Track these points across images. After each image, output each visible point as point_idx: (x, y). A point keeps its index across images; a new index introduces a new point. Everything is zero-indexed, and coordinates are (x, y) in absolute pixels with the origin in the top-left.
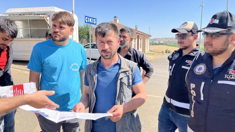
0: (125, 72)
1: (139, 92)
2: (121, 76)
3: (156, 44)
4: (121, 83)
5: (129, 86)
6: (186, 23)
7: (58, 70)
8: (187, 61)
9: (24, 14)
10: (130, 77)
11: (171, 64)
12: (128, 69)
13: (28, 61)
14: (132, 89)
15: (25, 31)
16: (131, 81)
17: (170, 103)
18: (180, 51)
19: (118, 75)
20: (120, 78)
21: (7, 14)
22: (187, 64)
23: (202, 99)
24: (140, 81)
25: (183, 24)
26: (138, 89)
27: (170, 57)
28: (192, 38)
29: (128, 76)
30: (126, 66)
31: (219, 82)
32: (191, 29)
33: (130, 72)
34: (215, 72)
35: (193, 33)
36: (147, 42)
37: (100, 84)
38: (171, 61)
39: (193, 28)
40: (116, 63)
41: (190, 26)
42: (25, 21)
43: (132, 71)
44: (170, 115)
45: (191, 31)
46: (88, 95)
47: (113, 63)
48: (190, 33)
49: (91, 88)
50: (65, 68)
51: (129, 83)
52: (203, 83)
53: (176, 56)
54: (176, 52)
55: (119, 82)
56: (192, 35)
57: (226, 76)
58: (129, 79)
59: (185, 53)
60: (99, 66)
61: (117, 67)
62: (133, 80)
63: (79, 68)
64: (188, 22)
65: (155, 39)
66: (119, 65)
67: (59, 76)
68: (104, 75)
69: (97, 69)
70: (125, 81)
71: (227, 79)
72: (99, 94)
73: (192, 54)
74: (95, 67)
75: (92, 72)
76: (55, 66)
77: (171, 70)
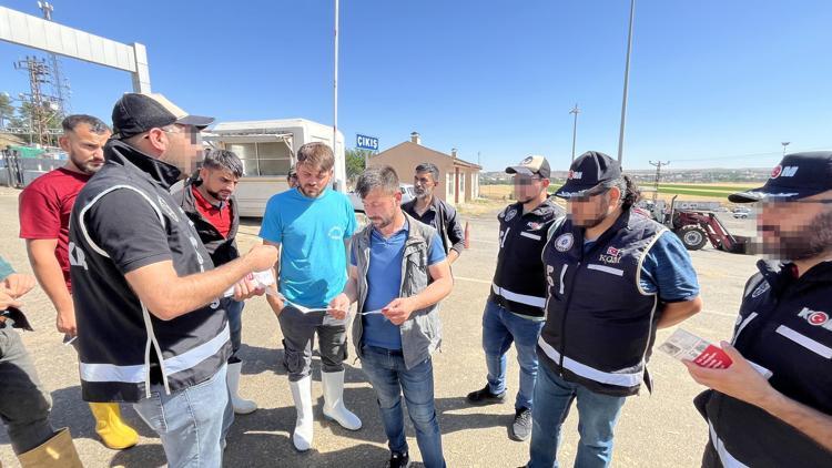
0: (415, 245)
1: (439, 277)
2: (409, 251)
3: (491, 183)
4: (410, 264)
5: (421, 267)
6: (531, 158)
7: (308, 239)
8: (529, 224)
9: (247, 132)
10: (425, 252)
11: (503, 228)
12: (421, 239)
13: (261, 218)
14: (428, 271)
15: (250, 163)
16: (425, 259)
17: (500, 296)
18: (519, 207)
19: (403, 249)
20: (406, 254)
21: (215, 132)
22: (530, 228)
23: (562, 292)
24: (442, 258)
25: (527, 160)
26: (437, 271)
27: (502, 216)
28: (539, 184)
29: (421, 251)
30: (418, 233)
31: (591, 267)
32: (538, 168)
33: (425, 244)
34: (587, 249)
35: (542, 176)
36: (475, 179)
37: (376, 264)
38: (504, 224)
39: (542, 168)
40: (401, 229)
41: (537, 164)
42: (249, 146)
43: (427, 242)
44: (501, 316)
45: (538, 172)
46: (356, 281)
47: (396, 230)
48: (537, 176)
49: (360, 271)
50: (319, 235)
51: (422, 262)
52: (566, 266)
53: (513, 214)
54: (512, 207)
55: (405, 261)
56: (540, 180)
57: (602, 257)
58: (421, 256)
59: (527, 209)
60: (373, 235)
61: (404, 236)
62: (430, 257)
63: (342, 234)
64: (534, 157)
65: (490, 174)
66: (406, 232)
67: (311, 247)
68: (380, 250)
69: (371, 238)
70: (416, 259)
71: (602, 263)
72: (373, 280)
73: (538, 213)
74: (366, 236)
75: (362, 244)
76: (304, 232)
77: (502, 238)
